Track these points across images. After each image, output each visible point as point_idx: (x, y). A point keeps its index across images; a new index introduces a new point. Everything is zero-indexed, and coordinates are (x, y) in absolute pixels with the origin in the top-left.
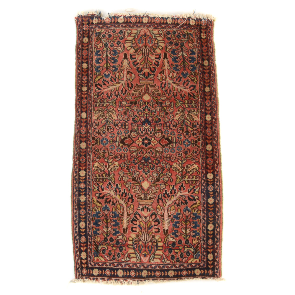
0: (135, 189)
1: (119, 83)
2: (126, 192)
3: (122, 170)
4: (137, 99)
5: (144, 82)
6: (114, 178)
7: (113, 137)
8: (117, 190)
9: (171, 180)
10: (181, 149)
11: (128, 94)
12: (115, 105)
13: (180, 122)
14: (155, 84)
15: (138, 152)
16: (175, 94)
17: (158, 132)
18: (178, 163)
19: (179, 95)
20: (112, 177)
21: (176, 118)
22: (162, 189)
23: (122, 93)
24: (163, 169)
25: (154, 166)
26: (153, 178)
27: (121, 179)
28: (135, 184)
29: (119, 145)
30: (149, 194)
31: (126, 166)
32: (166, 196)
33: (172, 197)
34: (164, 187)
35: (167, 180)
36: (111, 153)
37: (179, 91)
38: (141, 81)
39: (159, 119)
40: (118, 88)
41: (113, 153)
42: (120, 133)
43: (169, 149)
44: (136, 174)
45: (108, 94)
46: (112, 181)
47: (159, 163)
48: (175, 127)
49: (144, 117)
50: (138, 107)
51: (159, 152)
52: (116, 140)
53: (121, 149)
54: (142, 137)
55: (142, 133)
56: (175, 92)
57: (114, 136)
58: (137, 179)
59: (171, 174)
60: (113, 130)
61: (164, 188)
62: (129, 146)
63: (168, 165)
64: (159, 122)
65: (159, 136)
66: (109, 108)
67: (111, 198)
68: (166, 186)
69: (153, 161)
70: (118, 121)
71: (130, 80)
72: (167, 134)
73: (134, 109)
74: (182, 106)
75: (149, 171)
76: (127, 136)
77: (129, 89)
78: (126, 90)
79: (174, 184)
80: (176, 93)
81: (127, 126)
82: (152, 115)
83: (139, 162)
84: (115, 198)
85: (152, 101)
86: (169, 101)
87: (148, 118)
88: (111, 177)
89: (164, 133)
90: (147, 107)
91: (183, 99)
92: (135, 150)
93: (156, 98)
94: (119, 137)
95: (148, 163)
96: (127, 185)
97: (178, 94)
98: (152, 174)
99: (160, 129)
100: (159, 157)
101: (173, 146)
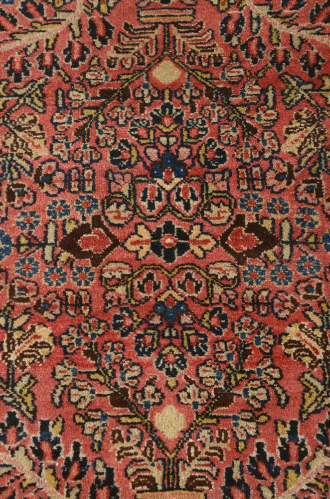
0: (122, 441)
1: (59, 22)
2: (82, 455)
3: (65, 361)
4: (127, 80)
5: (155, 16)
6: (33, 395)
7: (32, 226)
8: (45, 447)
9: (278, 396)
10: (318, 268)
11: (94, 62)
12: (41, 104)
13: (304, 160)
14: (201, 23)
15: (136, 284)
16: (280, 59)
17: (216, 201)
18: (306, 324)
19: (296, 62)
20: (25, 391)
21: (290, 145)
22: (244, 438)
23: (67, 60)
24: (243, 352)
25: (206, 340)
26: (200, 390)
27: (60, 397)
28: (124, 420)
29: (55, 259)
30: (185, 462)
31: (83, 341)
32: (263, 469)
33: (292, 473)
34: (252, 427)
35: (263, 398)
36: (19, 289)
37: (296, 43)
38: (142, 14)
39: (220, 152)
40: (50, 43)
41: (32, 289)
42: (59, 208)
43: (266, 266)
44: (128, 375)
45: (11, 61)
46: (24, 408)
47: (224, 326)
48: (285, 181)
49: (160, 147)
50: (133, 109)
51: (224, 282)
52: (46, 239)
53: (65, 273)
54: (151, 225)
55: (151, 206)
56: (280, 48)
57: (37, 222)
58: (134, 396)
59: (277, 370)
60: (31, 201)
61: (252, 432)
62: (96, 261)
63: (262, 334)
64: (221, 166)
65: (219, 218)
66: (15, 116)
67: (15, 486)
68: (258, 423)
69: (197, 320)
70: (53, 164)
71: (98, 8)
72: (256, 210)
73: (117, 118)
74: (309, 101)
75: (184, 361)
76: (90, 221)
77: (98, 43)
78: (83, 48)
79: (296, 414)
80: (286, 52)
81: (89, 180)
82: (189, 137)
83: (141, 323)
84: (34, 484)
85: (187, 86)
86: (256, 84)
87: (173, 149)
88: (17, 389)
89: (242, 206)
90: (171, 108)
91: (312, 74)
92: (123, 276)
93: (205, 76)
94: (57, 226)
95: (180, 328)
96: (88, 424)
97: (292, 56)
98: (198, 375)
99: (225, 189)
100: (225, 300)
101: (279, 255)
